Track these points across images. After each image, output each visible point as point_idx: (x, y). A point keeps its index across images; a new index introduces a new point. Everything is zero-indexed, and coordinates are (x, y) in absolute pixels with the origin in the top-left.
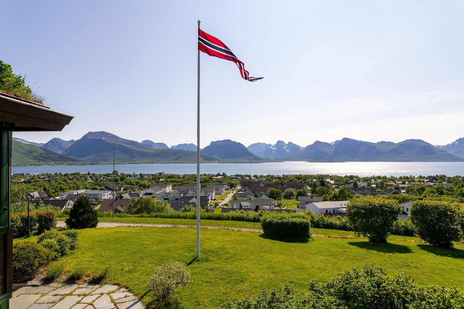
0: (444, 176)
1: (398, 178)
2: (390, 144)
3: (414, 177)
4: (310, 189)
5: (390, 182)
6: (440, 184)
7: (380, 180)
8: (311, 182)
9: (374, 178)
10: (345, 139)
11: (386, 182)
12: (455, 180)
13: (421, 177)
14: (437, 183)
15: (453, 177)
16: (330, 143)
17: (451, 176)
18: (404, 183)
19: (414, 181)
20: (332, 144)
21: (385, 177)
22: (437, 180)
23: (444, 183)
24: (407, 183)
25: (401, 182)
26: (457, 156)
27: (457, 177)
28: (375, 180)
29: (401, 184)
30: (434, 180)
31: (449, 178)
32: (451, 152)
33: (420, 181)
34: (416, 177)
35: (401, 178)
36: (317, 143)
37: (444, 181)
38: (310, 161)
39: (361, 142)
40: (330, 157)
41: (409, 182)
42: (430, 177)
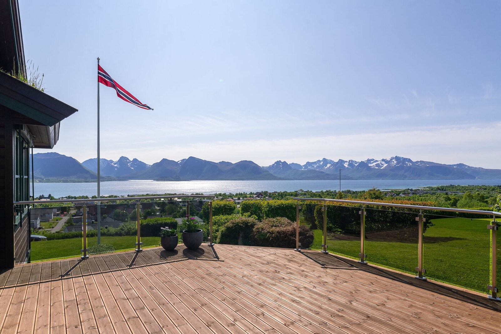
0: (267, 192)
1: (235, 195)
2: (229, 164)
3: (247, 193)
4: (158, 208)
5: (229, 199)
6: (264, 198)
7: (221, 197)
8: (159, 201)
9: (216, 195)
10: (191, 158)
11: (225, 198)
12: (273, 195)
13: (251, 193)
14: (262, 197)
15: (272, 193)
16: (177, 161)
17: (271, 192)
18: (239, 199)
19: (246, 197)
20: (179, 162)
21: (225, 194)
22: (262, 195)
23: (266, 197)
24: (241, 198)
25: (237, 198)
26: (275, 175)
27: (275, 192)
28: (217, 197)
29: (237, 200)
30: (260, 196)
31: (270, 193)
32: (272, 172)
33: (250, 197)
34: (248, 193)
35: (237, 194)
36: (164, 161)
37: (267, 197)
38: (158, 180)
39: (205, 161)
40: (177, 176)
41: (243, 198)
42: (257, 193)
